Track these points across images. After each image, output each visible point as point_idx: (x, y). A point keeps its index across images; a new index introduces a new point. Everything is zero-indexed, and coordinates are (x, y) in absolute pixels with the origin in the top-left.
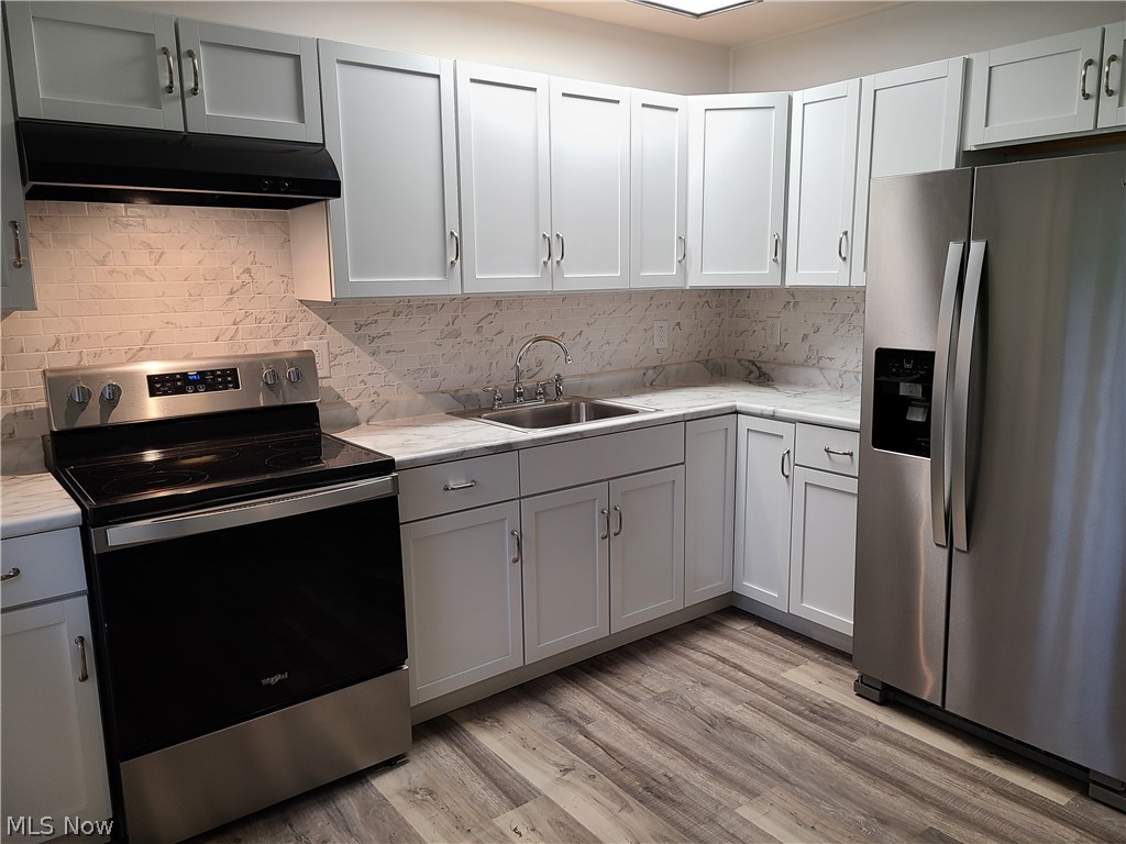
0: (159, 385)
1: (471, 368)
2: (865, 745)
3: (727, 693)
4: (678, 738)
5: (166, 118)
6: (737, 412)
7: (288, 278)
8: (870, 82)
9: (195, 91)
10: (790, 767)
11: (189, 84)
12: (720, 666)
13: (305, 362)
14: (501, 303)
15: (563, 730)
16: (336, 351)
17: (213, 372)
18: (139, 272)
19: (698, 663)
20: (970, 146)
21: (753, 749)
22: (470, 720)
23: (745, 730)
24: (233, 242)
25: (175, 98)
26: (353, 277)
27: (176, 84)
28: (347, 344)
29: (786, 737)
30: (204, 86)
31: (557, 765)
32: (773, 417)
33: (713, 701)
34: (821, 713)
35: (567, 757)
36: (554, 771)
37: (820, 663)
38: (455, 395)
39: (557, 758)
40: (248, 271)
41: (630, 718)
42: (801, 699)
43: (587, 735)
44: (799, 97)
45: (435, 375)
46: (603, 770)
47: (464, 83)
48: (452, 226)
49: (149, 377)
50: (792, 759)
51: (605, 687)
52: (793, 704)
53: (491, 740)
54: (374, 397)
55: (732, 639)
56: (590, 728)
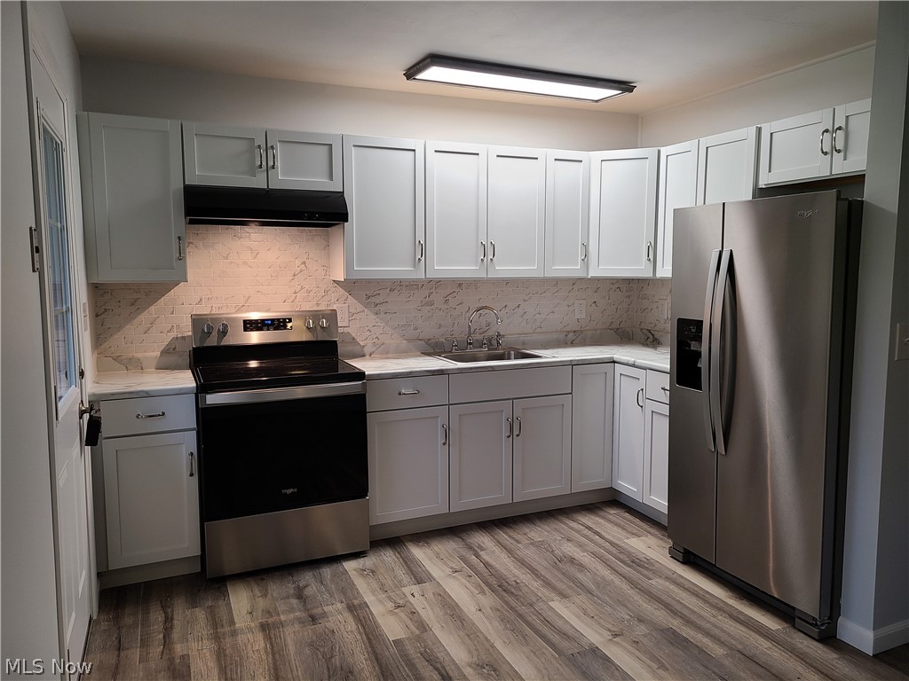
0: (250, 325)
1: (440, 325)
2: (657, 584)
3: (580, 546)
4: (534, 565)
5: (258, 182)
6: (614, 362)
7: (327, 268)
8: (706, 141)
9: (273, 167)
10: (598, 587)
11: (271, 164)
12: (586, 532)
13: (332, 316)
14: (460, 284)
15: (465, 552)
16: (353, 311)
17: (278, 320)
18: (245, 263)
19: (572, 528)
20: (762, 184)
21: (580, 576)
22: (411, 541)
23: (581, 567)
24: (297, 246)
25: (263, 171)
26: (358, 266)
27: (264, 163)
28: (360, 307)
29: (606, 573)
30: (279, 164)
31: (452, 568)
32: (634, 366)
33: (569, 549)
34: (638, 563)
35: (459, 564)
36: (448, 571)
37: (658, 538)
38: (428, 342)
39: (454, 566)
40: (304, 263)
41: (510, 551)
42: (629, 554)
43: (478, 556)
44: (665, 151)
45: (416, 329)
46: (478, 573)
47: (430, 152)
48: (420, 237)
49: (245, 321)
50: (602, 584)
51: (502, 535)
52: (622, 556)
53: (418, 552)
54: (375, 340)
55: (604, 518)
56: (482, 553)
